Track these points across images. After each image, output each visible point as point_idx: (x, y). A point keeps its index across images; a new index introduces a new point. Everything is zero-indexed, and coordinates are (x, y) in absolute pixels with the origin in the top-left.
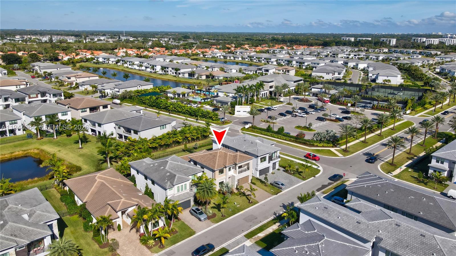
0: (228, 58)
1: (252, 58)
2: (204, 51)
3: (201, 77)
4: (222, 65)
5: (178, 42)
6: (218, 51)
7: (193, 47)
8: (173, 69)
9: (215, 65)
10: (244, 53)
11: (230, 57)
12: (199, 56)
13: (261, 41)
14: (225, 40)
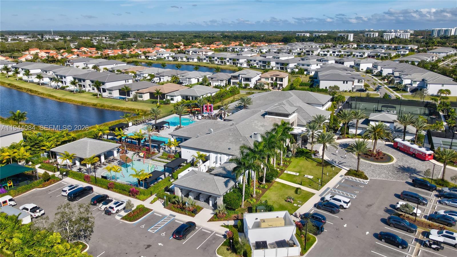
0: (180, 60)
1: (213, 59)
2: (147, 51)
3: (142, 97)
4: (174, 72)
5: (114, 41)
6: (165, 50)
7: (133, 46)
8: (92, 82)
9: (164, 72)
10: (199, 52)
11: (182, 58)
12: (139, 57)
13: (211, 39)
14: (170, 38)
